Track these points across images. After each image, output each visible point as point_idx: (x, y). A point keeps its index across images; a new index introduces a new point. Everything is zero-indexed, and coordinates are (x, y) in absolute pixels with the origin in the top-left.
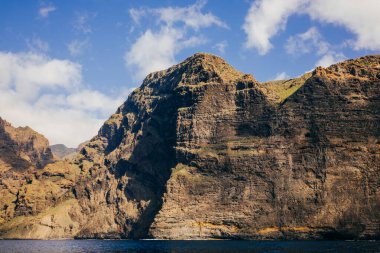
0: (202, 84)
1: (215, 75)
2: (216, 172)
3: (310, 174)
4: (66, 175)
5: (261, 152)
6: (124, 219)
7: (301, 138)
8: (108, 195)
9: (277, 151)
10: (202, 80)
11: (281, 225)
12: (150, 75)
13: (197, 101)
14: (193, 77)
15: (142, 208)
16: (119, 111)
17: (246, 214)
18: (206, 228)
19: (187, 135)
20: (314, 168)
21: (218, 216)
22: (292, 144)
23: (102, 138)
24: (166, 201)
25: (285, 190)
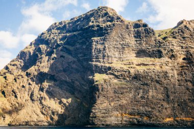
0: (109, 23)
1: (118, 18)
2: (128, 79)
3: (189, 83)
5: (157, 67)
6: (50, 112)
8: (32, 95)
9: (167, 67)
10: (108, 21)
11: (175, 116)
12: (56, 23)
13: (107, 33)
14: (101, 19)
15: (65, 104)
16: (31, 44)
17: (153, 108)
18: (126, 118)
19: (101, 55)
20: (191, 80)
21: (134, 109)
22: (176, 64)
23: (20, 60)
24: (99, 97)
25: (175, 93)
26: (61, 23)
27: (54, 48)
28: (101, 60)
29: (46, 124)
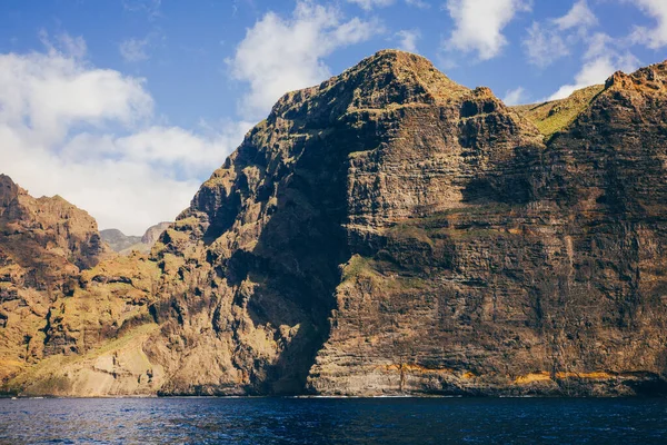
0: (395, 106)
1: (419, 89)
2: (428, 270)
3: (608, 272)
4: (135, 281)
5: (512, 231)
6: (251, 360)
7: (589, 204)
8: (217, 315)
9: (543, 230)
10: (393, 99)
11: (554, 368)
12: (287, 97)
13: (386, 139)
14: (376, 95)
15: (284, 340)
16: (227, 165)
17: (489, 349)
18: (413, 375)
19: (368, 202)
20: (616, 262)
21: (434, 351)
22: (571, 217)
23: (199, 214)
24: (336, 324)
25: (561, 303)
26: (297, 97)
27: (275, 179)
28: (369, 217)
29: (240, 391)
